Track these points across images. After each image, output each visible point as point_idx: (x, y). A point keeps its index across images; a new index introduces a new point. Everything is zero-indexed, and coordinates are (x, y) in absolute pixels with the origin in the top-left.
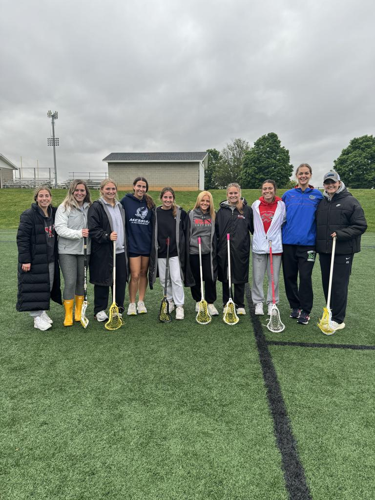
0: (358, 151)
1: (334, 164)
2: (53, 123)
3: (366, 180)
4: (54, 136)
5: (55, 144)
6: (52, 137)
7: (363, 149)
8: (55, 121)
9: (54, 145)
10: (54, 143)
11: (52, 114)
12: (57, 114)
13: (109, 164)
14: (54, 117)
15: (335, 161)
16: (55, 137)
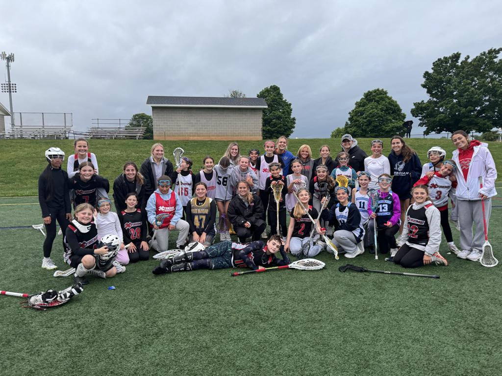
0: (373, 104)
1: (349, 116)
2: (8, 66)
3: (383, 131)
4: (9, 81)
5: (12, 90)
6: (7, 83)
7: (378, 102)
8: (11, 64)
9: (10, 92)
10: (10, 89)
11: (7, 56)
12: (13, 56)
13: (154, 108)
14: (10, 59)
15: (350, 113)
16: (11, 83)
